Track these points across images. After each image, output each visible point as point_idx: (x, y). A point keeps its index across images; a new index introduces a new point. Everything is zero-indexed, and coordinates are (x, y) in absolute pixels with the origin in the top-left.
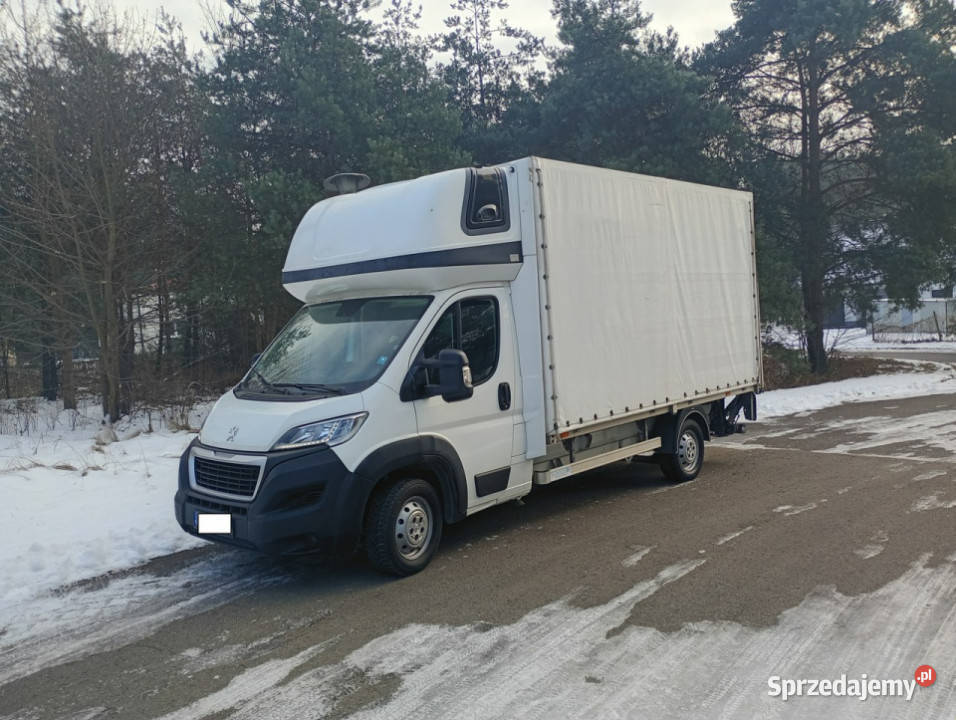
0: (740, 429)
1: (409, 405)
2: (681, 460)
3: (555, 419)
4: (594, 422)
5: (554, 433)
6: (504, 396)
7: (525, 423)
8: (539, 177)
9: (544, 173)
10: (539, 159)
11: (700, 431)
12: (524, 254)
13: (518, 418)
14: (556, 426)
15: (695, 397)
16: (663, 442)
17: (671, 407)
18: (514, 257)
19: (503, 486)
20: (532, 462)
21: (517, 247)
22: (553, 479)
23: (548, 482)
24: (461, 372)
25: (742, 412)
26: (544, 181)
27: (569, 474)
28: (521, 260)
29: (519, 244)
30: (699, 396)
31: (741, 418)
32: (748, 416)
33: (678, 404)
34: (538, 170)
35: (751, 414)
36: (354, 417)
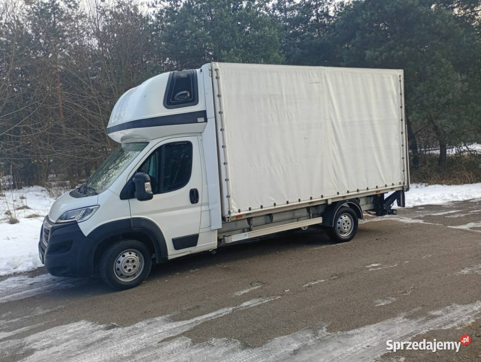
0: (392, 212)
1: (126, 201)
2: (338, 231)
3: (229, 208)
4: (261, 210)
5: (228, 216)
6: (194, 196)
7: (209, 210)
8: (217, 74)
9: (220, 72)
10: (217, 64)
11: (355, 213)
12: (208, 117)
13: (204, 208)
14: (229, 213)
15: (347, 194)
16: (323, 220)
17: (327, 200)
18: (201, 119)
19: (195, 244)
20: (217, 231)
21: (203, 114)
22: (233, 240)
23: (230, 242)
24: (144, 185)
25: (395, 202)
26: (221, 76)
27: (247, 237)
28: (206, 121)
29: (205, 112)
30: (349, 194)
31: (395, 206)
32: (399, 205)
33: (332, 199)
34: (216, 70)
35: (402, 203)
36: (91, 208)
